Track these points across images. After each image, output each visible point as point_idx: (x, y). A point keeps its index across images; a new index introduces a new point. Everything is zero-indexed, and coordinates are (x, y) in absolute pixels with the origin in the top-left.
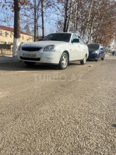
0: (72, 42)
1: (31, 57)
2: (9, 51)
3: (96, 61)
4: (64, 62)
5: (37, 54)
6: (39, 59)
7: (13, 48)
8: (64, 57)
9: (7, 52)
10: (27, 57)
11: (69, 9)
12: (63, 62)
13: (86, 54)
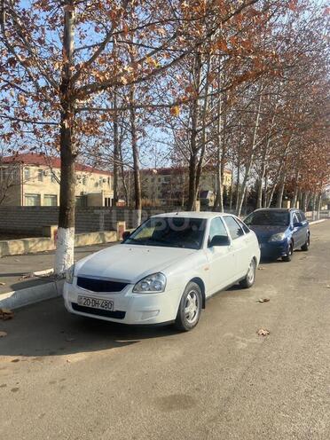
0: (211, 244)
1: (100, 308)
2: (45, 243)
3: (286, 259)
4: (192, 308)
5: (117, 300)
6: (121, 315)
7: (56, 233)
8: (189, 297)
9: (40, 244)
10: (90, 306)
11: (199, 131)
12: (187, 310)
13: (254, 258)
